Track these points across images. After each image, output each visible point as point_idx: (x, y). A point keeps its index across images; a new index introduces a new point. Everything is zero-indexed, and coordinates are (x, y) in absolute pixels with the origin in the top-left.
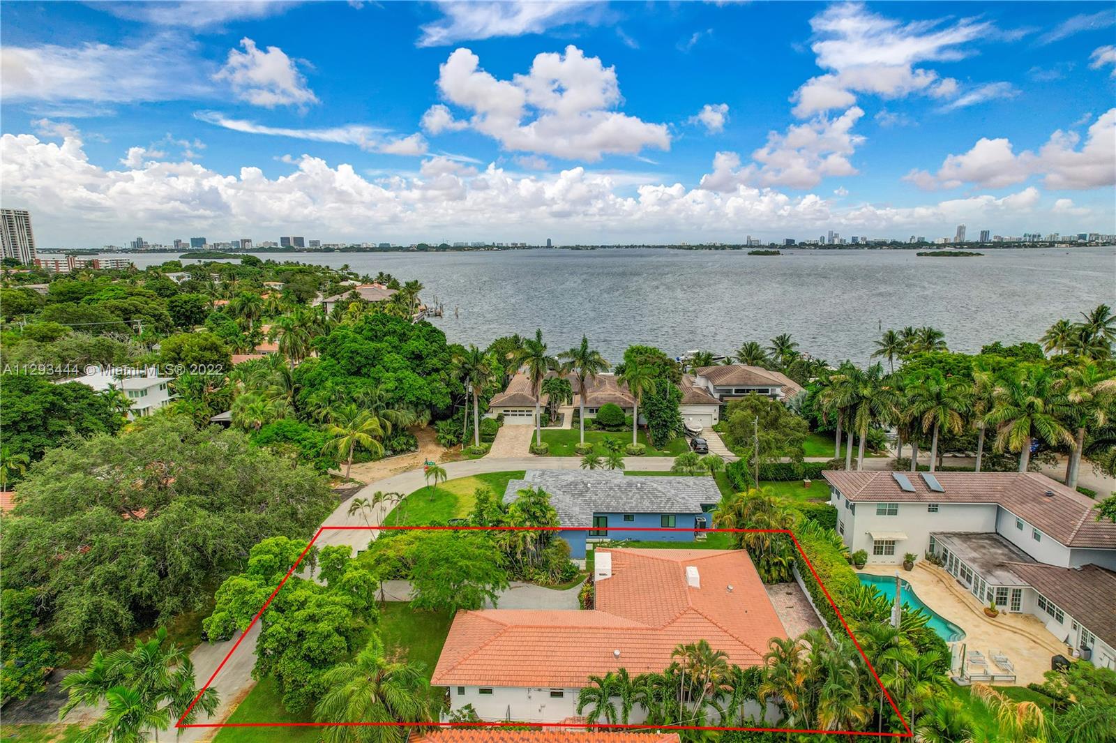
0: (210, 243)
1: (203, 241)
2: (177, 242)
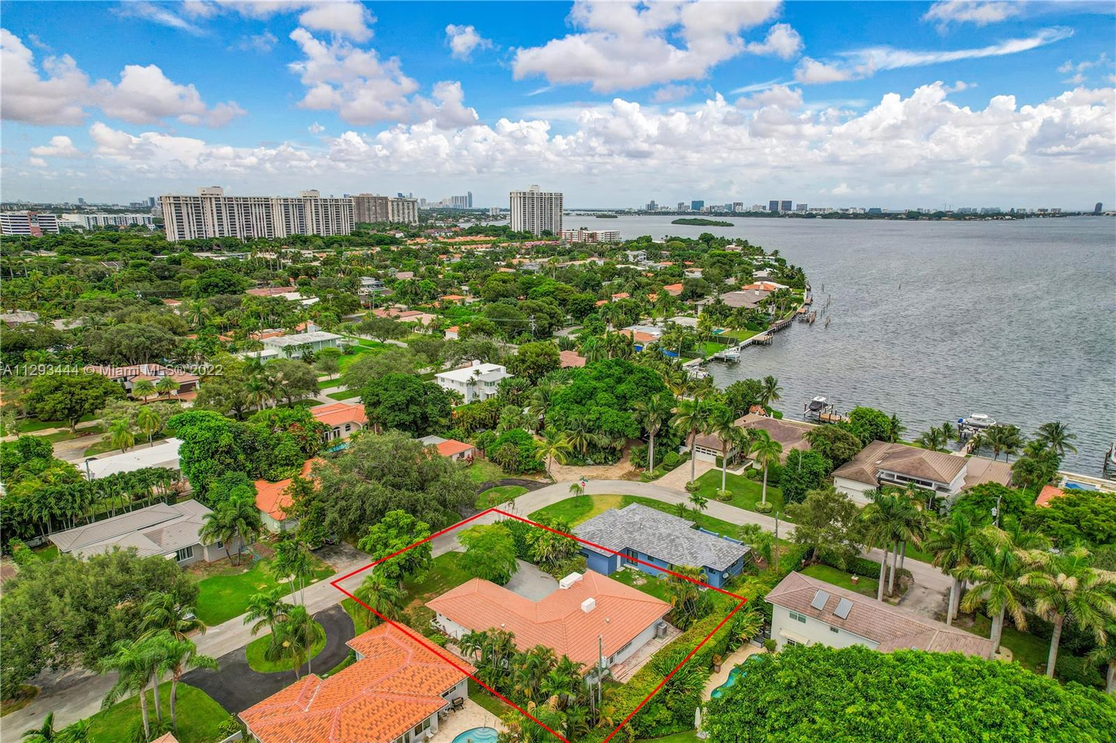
0: (707, 205)
1: (701, 203)
2: (681, 205)
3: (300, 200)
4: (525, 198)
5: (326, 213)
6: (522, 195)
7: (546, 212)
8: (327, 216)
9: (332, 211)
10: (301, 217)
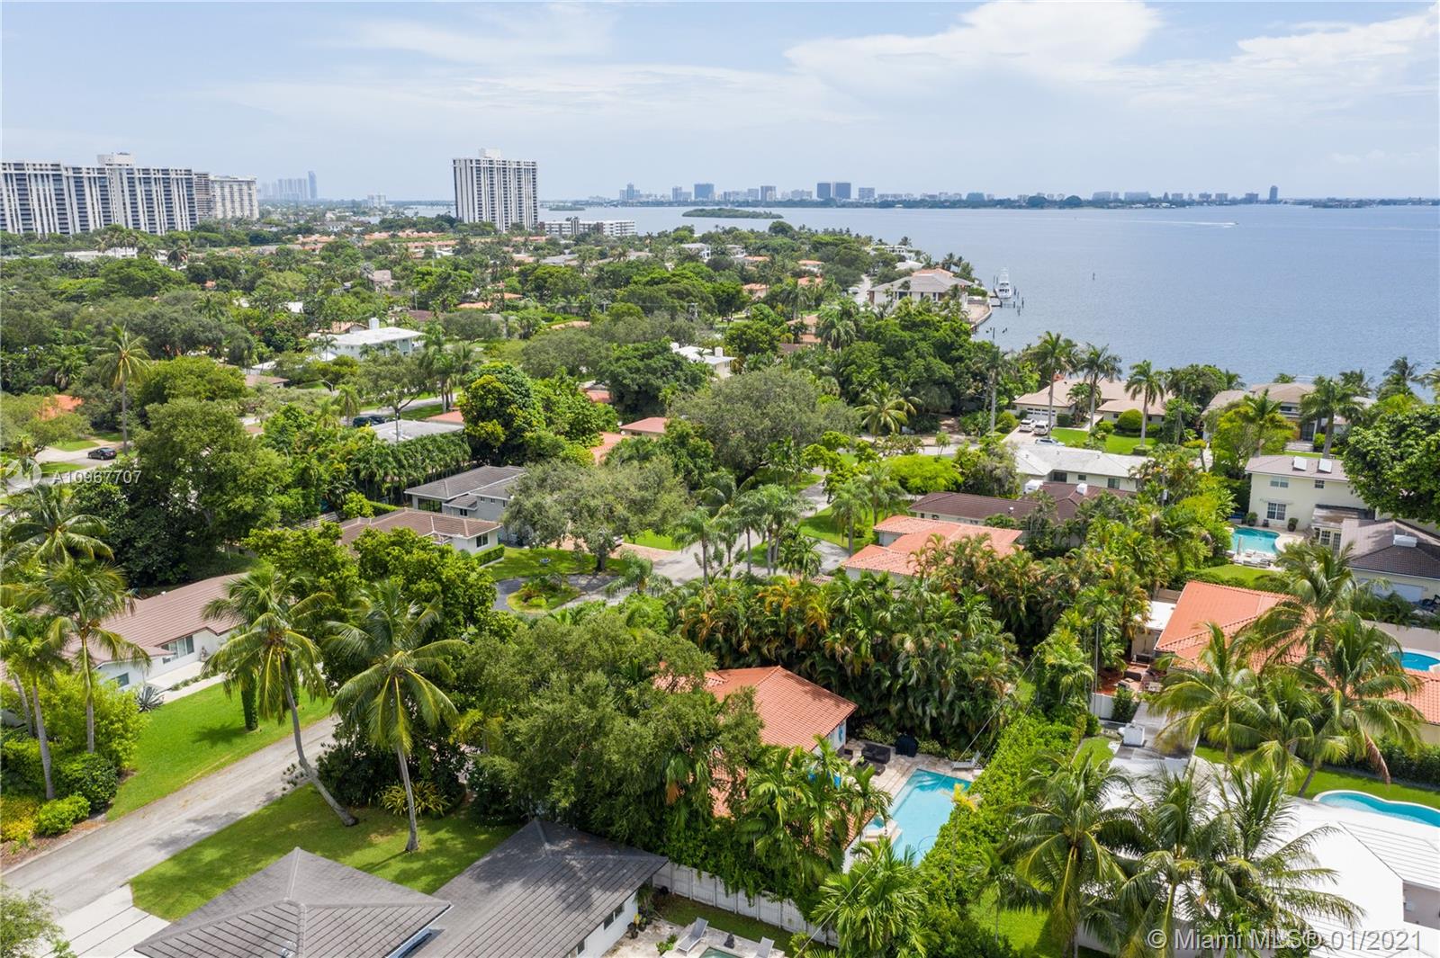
0: (718, 193)
2: (676, 191)
3: (101, 170)
4: (478, 169)
5: (148, 194)
6: (474, 164)
7: (513, 192)
8: (149, 199)
9: (158, 190)
10: (105, 200)
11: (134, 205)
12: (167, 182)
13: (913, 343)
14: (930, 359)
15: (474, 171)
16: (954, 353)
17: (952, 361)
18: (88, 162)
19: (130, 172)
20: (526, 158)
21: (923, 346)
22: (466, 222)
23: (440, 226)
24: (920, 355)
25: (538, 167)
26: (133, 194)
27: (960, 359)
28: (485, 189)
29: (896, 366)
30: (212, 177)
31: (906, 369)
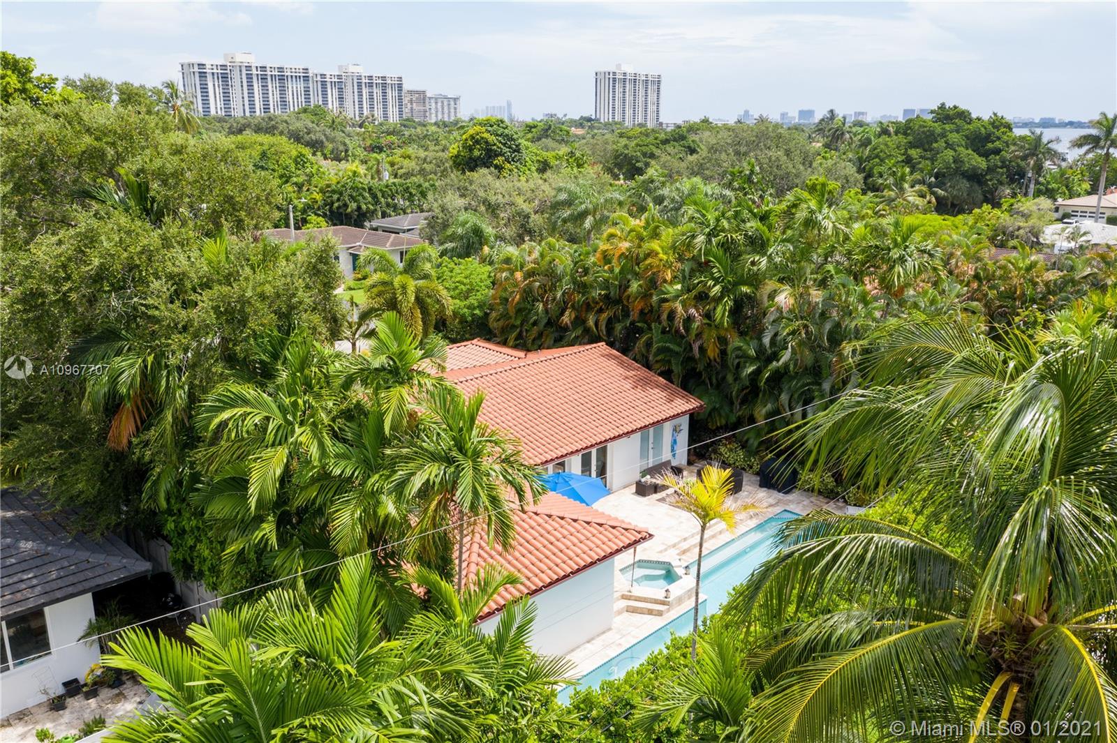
3: (339, 77)
4: (614, 80)
5: (371, 94)
6: (611, 76)
7: (641, 99)
8: (371, 99)
9: (377, 92)
10: (341, 99)
11: (360, 102)
12: (384, 86)
13: (943, 135)
14: (961, 149)
15: (611, 82)
16: (990, 145)
17: (986, 155)
18: (331, 71)
19: (359, 78)
20: (653, 72)
21: (954, 137)
22: (602, 121)
23: (581, 124)
24: (949, 145)
25: (663, 80)
26: (360, 95)
27: (997, 152)
28: (618, 95)
29: (921, 157)
30: (428, 95)
31: (933, 160)
